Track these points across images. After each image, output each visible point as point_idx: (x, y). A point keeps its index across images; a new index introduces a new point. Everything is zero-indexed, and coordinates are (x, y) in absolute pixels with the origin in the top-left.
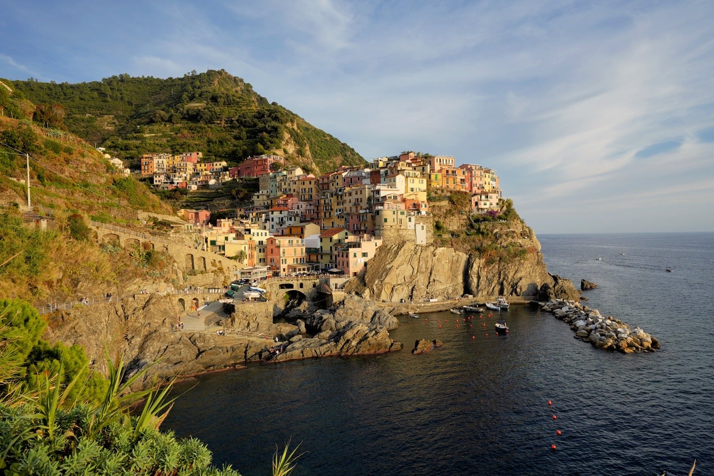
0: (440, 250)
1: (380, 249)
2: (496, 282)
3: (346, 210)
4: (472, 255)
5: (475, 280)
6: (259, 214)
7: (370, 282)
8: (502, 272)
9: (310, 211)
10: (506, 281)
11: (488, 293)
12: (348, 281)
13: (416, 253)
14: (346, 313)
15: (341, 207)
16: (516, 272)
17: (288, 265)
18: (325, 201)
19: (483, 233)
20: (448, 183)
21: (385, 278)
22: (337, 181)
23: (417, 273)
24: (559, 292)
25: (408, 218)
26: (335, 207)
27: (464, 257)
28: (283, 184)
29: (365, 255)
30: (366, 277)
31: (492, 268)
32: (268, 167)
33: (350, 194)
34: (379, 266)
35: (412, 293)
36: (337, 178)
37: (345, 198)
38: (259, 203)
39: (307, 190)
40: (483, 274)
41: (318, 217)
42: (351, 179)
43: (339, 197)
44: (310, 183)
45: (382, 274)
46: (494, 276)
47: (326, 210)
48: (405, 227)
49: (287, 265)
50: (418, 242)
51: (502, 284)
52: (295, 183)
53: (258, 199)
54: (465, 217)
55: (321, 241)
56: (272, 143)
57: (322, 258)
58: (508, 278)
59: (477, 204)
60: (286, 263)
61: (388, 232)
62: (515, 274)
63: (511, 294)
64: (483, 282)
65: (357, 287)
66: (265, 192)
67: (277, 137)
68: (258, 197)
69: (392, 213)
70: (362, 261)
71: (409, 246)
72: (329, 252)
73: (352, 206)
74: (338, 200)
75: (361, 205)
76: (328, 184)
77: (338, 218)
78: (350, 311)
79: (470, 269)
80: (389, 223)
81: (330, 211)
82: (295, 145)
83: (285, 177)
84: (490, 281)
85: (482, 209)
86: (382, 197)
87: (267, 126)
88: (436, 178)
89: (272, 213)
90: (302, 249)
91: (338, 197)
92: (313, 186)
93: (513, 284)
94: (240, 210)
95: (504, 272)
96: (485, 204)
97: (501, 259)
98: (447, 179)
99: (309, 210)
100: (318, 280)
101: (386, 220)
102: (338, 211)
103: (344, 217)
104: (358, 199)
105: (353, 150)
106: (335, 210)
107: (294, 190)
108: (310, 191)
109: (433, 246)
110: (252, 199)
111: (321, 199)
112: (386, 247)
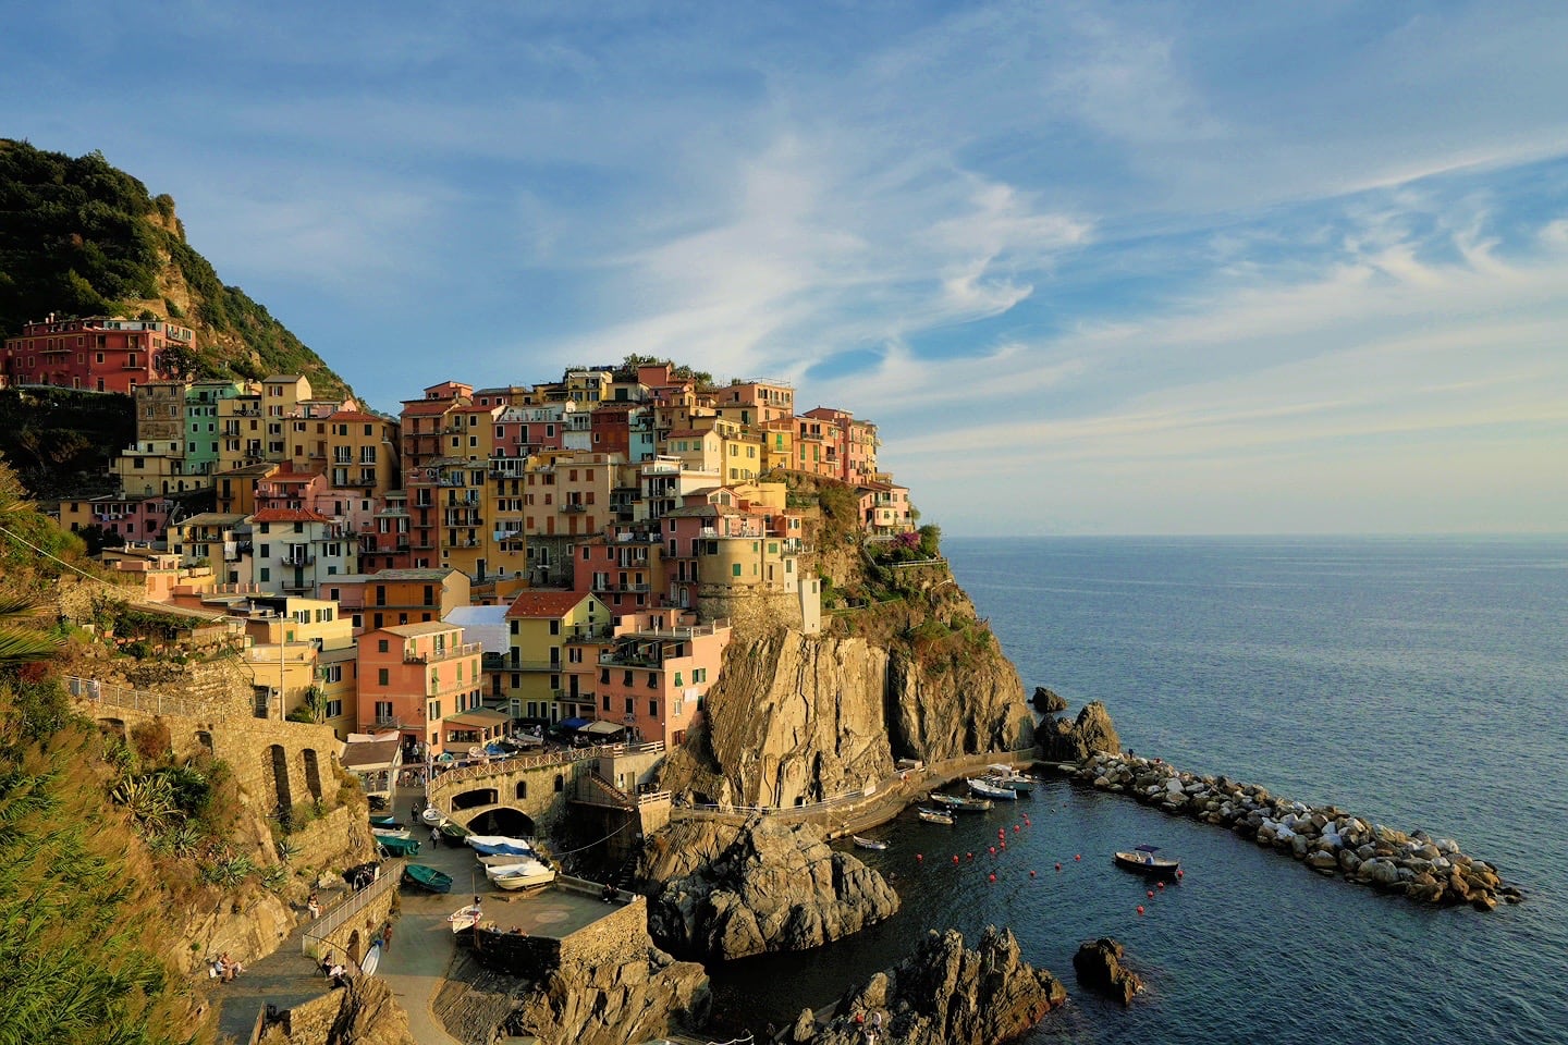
0: (848, 645)
1: (732, 653)
2: (956, 719)
3: (531, 525)
4: (896, 652)
5: (915, 719)
6: (199, 532)
7: (728, 758)
8: (965, 694)
9: (393, 523)
10: (978, 714)
11: (944, 751)
12: (663, 761)
13: (806, 660)
14: (775, 880)
15: (514, 515)
16: (994, 690)
17: (444, 721)
18: (452, 494)
19: (905, 593)
20: (803, 458)
21: (763, 744)
22: (472, 431)
23: (815, 715)
24: (1092, 735)
25: (785, 560)
26: (491, 513)
27: (882, 658)
28: (245, 424)
29: (697, 676)
30: (714, 744)
31: (944, 683)
32: (150, 360)
33: (549, 479)
34: (741, 708)
35: (816, 775)
36: (473, 422)
37: (528, 489)
38: (144, 483)
39: (356, 453)
40: (928, 701)
41: (424, 543)
42: (524, 429)
43: (508, 485)
44: (368, 431)
45: (754, 730)
46: (950, 706)
47: (457, 523)
48: (779, 587)
49: (440, 721)
50: (808, 630)
51: (970, 724)
52: (302, 427)
53: (139, 471)
54: (854, 550)
55: (514, 630)
56: (125, 275)
57: (516, 684)
58: (980, 707)
59: (870, 514)
60: (438, 716)
61: (745, 604)
62: (992, 696)
63: (991, 747)
64: (931, 723)
65: (694, 779)
66: (161, 447)
67: (137, 259)
68: (139, 462)
69: (752, 548)
70: (693, 694)
71: (792, 642)
72: (548, 666)
73: (555, 514)
74: (501, 491)
75: (589, 514)
76: (436, 439)
77: (503, 548)
78: (781, 873)
79: (900, 689)
80: (746, 577)
81: (470, 525)
82: (189, 291)
83: (250, 405)
84: (944, 719)
85: (882, 527)
86: (683, 497)
87: (82, 213)
88: (779, 442)
89: (265, 529)
90: (474, 661)
91: (501, 486)
92: (378, 440)
93: (994, 722)
94: (74, 509)
95: (971, 693)
96: (887, 516)
97: (954, 658)
98: (802, 446)
99: (388, 520)
100: (569, 767)
101: (737, 569)
102: (503, 527)
103: (526, 547)
104: (576, 496)
105: (262, 309)
106: (492, 523)
107: (299, 450)
108: (367, 456)
109: (834, 635)
110: (111, 470)
111: (438, 487)
112: (743, 646)
